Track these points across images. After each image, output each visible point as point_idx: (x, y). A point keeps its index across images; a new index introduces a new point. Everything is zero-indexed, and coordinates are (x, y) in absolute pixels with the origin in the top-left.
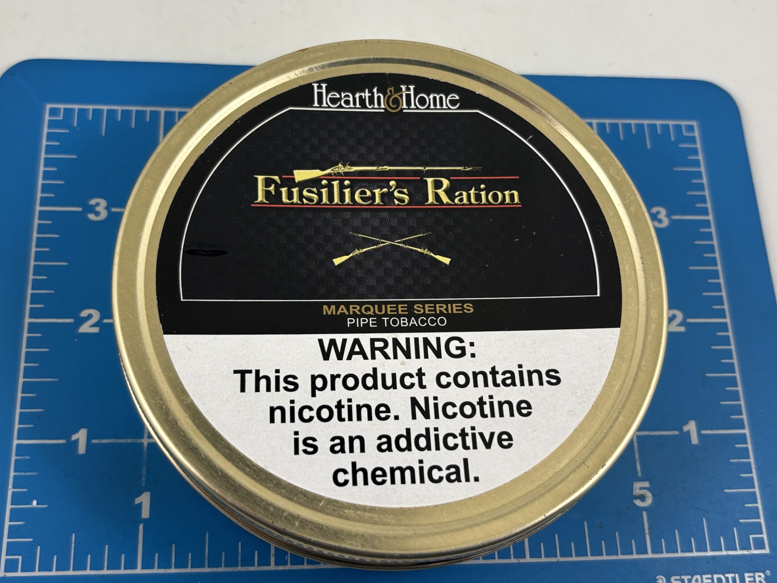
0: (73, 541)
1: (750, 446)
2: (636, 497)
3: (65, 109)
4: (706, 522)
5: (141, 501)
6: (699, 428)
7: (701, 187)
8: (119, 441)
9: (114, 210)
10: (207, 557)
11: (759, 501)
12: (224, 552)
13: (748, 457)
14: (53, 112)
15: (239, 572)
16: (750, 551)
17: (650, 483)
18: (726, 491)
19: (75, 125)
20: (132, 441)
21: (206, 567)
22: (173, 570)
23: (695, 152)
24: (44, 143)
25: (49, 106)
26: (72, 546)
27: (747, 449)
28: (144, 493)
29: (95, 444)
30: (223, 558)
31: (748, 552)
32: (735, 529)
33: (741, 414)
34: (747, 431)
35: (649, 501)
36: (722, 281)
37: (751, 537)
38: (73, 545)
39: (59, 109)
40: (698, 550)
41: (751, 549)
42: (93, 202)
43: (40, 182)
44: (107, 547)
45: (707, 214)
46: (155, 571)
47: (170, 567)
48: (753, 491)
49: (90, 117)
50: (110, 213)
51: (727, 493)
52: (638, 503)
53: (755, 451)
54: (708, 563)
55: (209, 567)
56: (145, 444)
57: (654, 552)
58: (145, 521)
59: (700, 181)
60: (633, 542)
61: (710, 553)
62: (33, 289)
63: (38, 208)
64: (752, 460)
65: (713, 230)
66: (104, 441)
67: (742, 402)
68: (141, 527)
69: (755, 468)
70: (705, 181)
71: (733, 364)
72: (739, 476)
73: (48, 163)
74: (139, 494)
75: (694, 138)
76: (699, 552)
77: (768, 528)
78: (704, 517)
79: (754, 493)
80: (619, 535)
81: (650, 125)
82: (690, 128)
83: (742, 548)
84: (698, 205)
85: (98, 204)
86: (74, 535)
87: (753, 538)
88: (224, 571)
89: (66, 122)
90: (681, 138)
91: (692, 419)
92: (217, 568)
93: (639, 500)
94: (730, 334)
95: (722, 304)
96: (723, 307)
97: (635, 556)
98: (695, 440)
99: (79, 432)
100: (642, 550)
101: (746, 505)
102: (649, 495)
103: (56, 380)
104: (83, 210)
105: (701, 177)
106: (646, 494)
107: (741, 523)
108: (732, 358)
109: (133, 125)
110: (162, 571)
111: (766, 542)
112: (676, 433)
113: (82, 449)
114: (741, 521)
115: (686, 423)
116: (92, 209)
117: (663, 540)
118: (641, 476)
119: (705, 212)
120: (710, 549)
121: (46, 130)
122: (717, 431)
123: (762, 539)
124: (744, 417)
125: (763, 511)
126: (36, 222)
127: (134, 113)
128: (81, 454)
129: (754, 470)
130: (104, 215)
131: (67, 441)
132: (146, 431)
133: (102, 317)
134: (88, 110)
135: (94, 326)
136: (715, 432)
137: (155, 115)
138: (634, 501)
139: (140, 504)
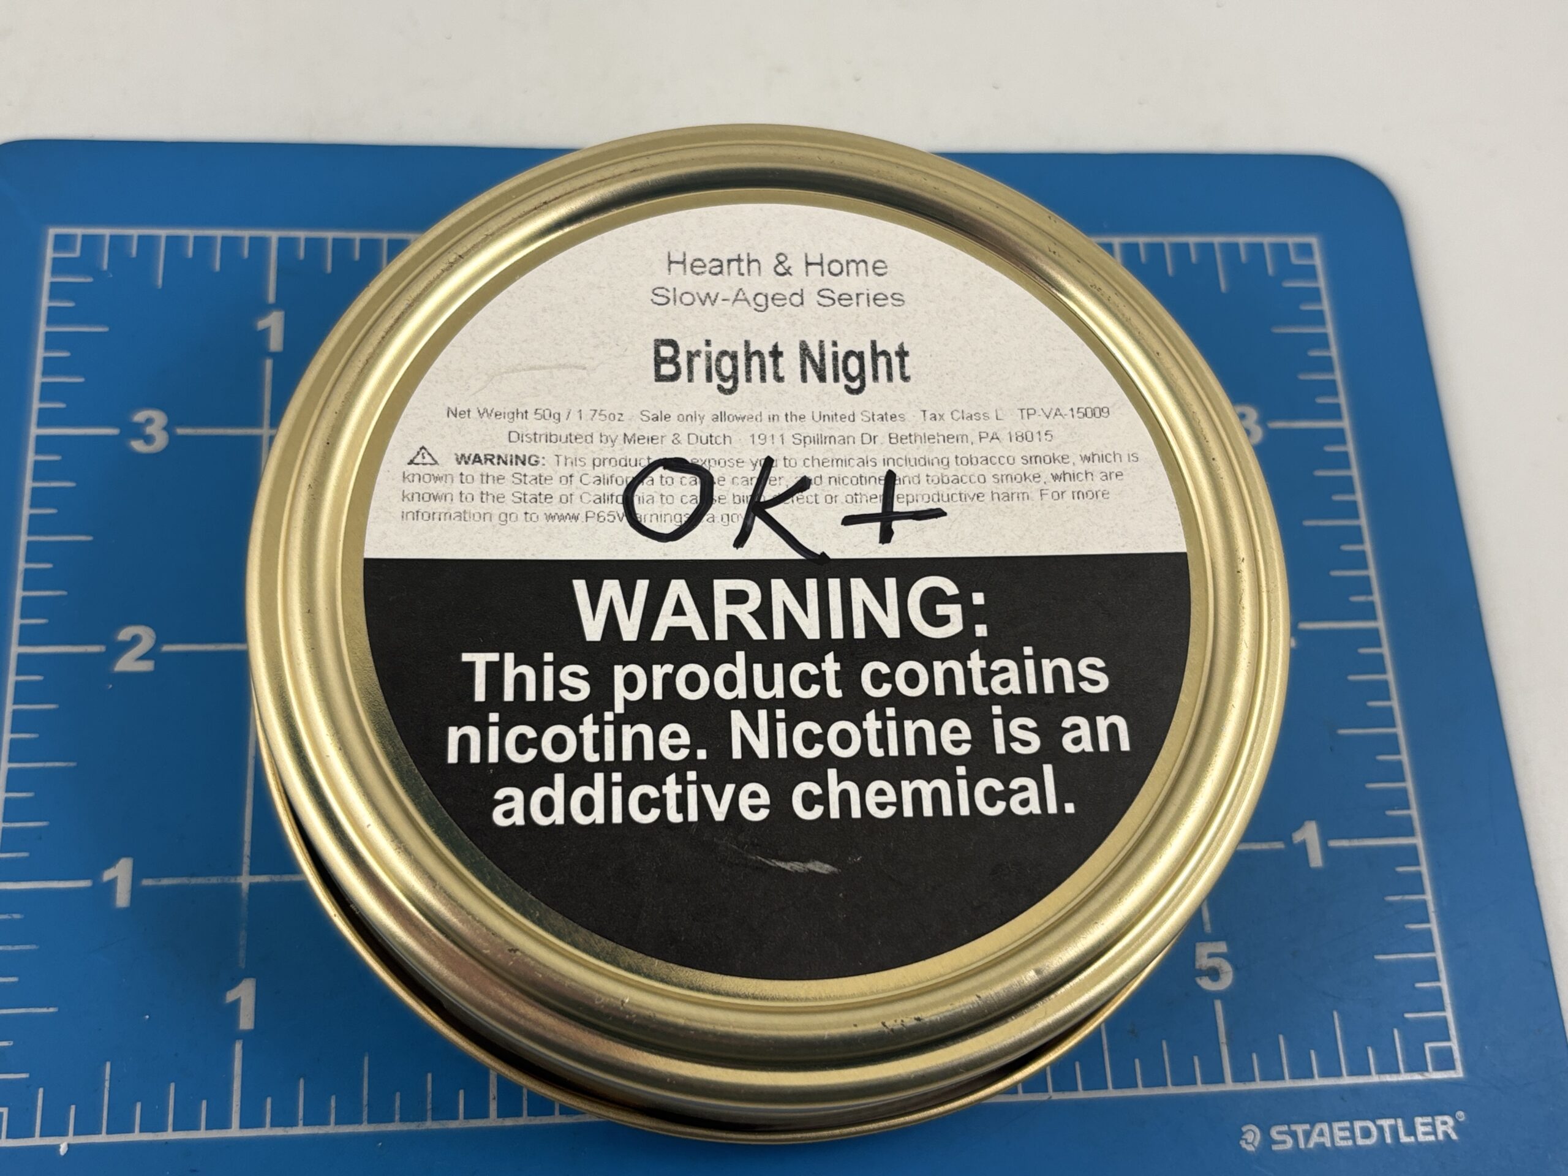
0: (107, 1077)
1: (1424, 869)
2: (1202, 973)
3: (85, 237)
4: (1339, 1020)
5: (236, 998)
6: (1325, 837)
7: (1326, 365)
8: (194, 881)
9: (180, 431)
10: (365, 1102)
11: (1443, 975)
12: (398, 1094)
13: (1423, 892)
14: (62, 242)
15: (427, 1130)
16: (1426, 1074)
17: (1229, 946)
18: (1378, 957)
19: (105, 267)
20: (219, 881)
21: (365, 1123)
22: (300, 1130)
23: (1314, 295)
24: (45, 303)
25: (52, 232)
26: (104, 1087)
27: (1419, 875)
28: (243, 981)
29: (148, 888)
30: (398, 1103)
31: (1423, 1075)
32: (1396, 1032)
33: (1408, 807)
34: (1418, 841)
35: (1227, 980)
36: (1368, 547)
37: (1428, 1046)
38: (107, 1084)
39: (73, 237)
40: (1324, 1074)
41: (1427, 1070)
42: (140, 417)
43: (38, 379)
44: (172, 1086)
45: (1338, 416)
46: (267, 1131)
47: (293, 1124)
48: (1431, 958)
49: (134, 251)
50: (173, 439)
51: (1379, 962)
52: (1206, 984)
53: (1435, 878)
54: (1342, 1099)
55: (370, 1122)
56: (245, 886)
57: (1236, 1079)
58: (245, 1036)
59: (1325, 354)
60: (1196, 1060)
61: (1347, 1080)
62: (25, 589)
63: (34, 431)
64: (1429, 897)
65: (1350, 448)
66: (166, 882)
67: (1409, 785)
68: (238, 1047)
69: (1435, 912)
70: (1334, 352)
71: (1390, 710)
72: (1404, 928)
73: (52, 341)
74: (234, 983)
75: (1313, 268)
76: (1324, 1079)
77: (1461, 1029)
78: (1337, 1009)
79: (1434, 962)
80: (1168, 1046)
81: (1224, 246)
82: (1305, 250)
83: (1410, 1069)
84: (1321, 400)
85: (149, 421)
86: (108, 1065)
87: (1432, 1050)
88: (398, 1129)
89: (86, 263)
90: (1287, 269)
91: (1311, 819)
92: (386, 1125)
93: (1207, 978)
94: (1386, 650)
95: (1370, 592)
96: (1370, 598)
97: (1200, 1088)
98: (1316, 859)
99: (117, 866)
100: (1214, 1075)
101: (1418, 985)
102: (1226, 967)
103: (72, 764)
104: (121, 432)
105: (1326, 345)
106: (1221, 967)
107: (1407, 1019)
108: (1389, 698)
109: (217, 267)
110: (279, 1132)
111: (1457, 1055)
112: (1279, 845)
113: (122, 899)
114: (1407, 1015)
115: (1299, 826)
116: (139, 432)
117: (1254, 1056)
118: (1210, 932)
119: (1334, 412)
120: (1347, 1072)
121: (47, 278)
122: (1360, 840)
123: (1450, 1050)
124: (1414, 812)
125: (1451, 995)
126: (31, 457)
127: (219, 241)
128: (121, 908)
129: (1433, 916)
130: (161, 441)
131: (94, 883)
132: (246, 861)
133: (159, 641)
134: (129, 238)
135: (143, 658)
136: (1356, 843)
137: (259, 244)
138: (1198, 980)
139: (236, 1003)
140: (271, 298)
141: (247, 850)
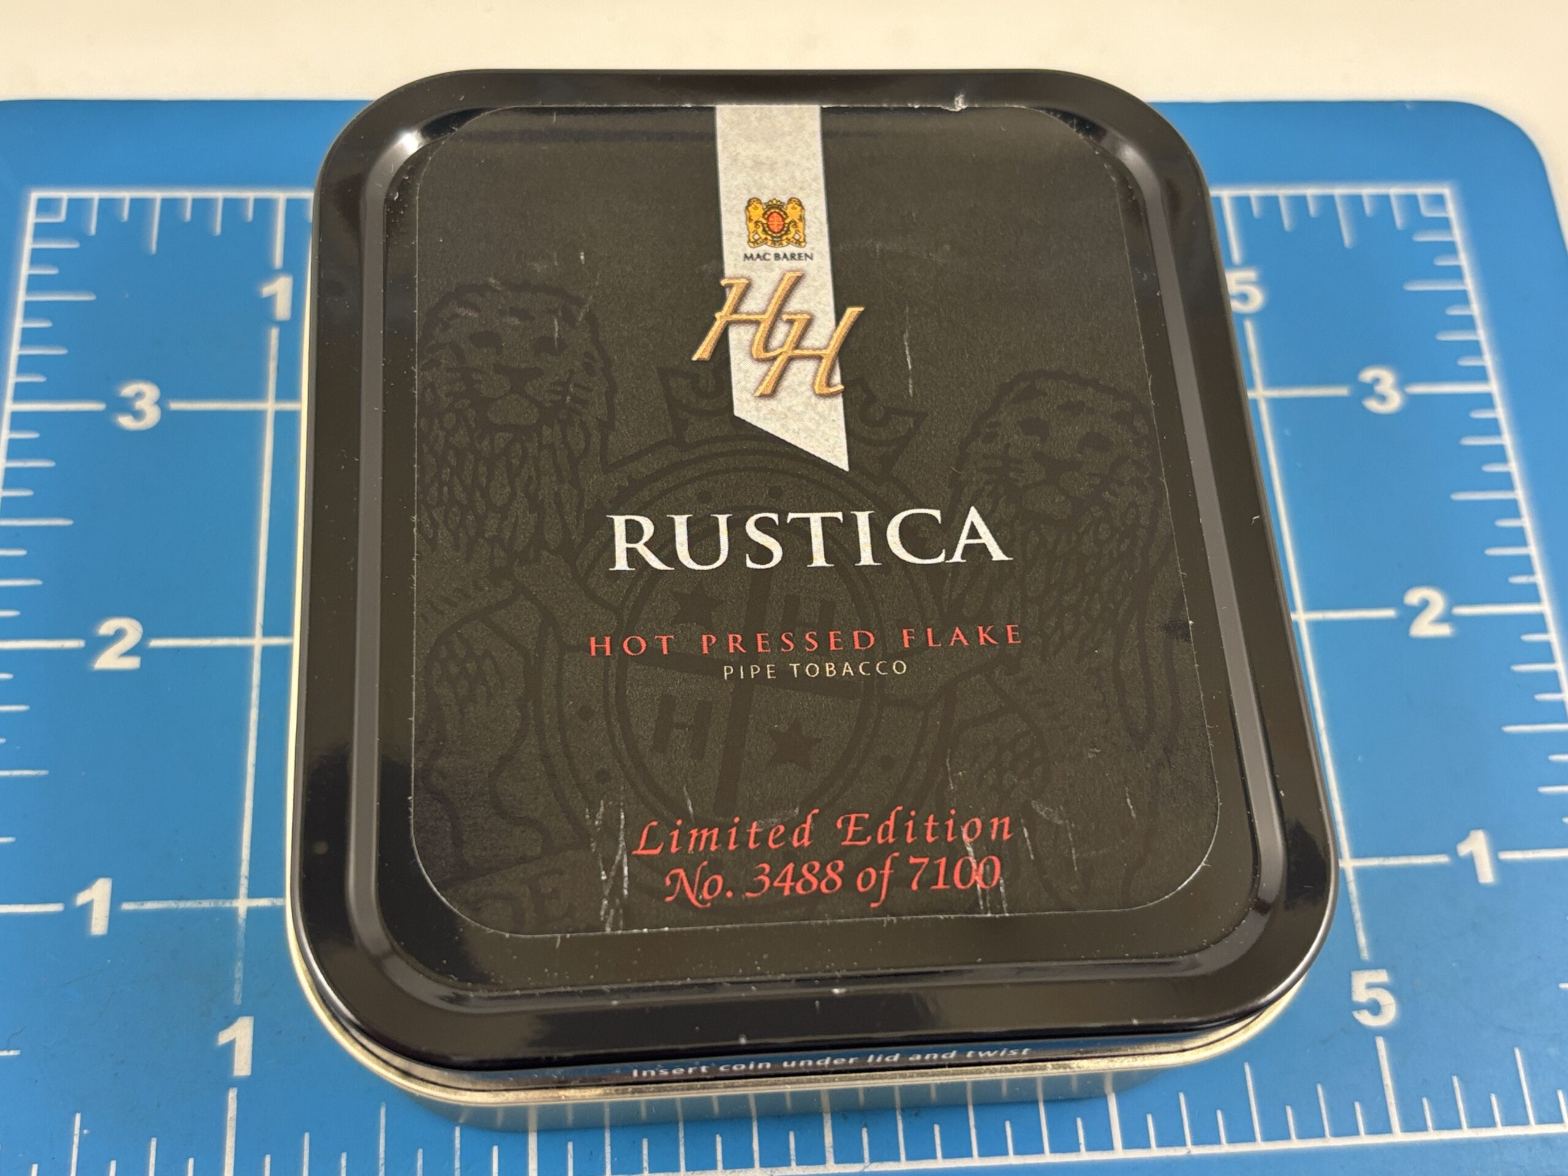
0: (77, 1131)
2: (1360, 1007)
3: (71, 201)
4: (1521, 1056)
5: (232, 1038)
6: (1495, 848)
7: (1468, 323)
8: (183, 905)
9: (175, 406)
10: (382, 1161)
12: (420, 1151)
14: (45, 206)
17: (1391, 974)
18: (1563, 986)
19: (93, 230)
20: (212, 905)
23: (1450, 249)
24: (25, 270)
25: (35, 195)
26: (73, 1142)
28: (239, 1020)
29: (129, 913)
30: (420, 1163)
35: (1389, 1015)
36: (1527, 522)
38: (77, 1140)
39: (59, 200)
40: (1508, 1122)
42: (128, 390)
43: (15, 350)
44: (154, 1142)
45: (1485, 379)
49: (125, 215)
50: (166, 414)
51: (1564, 991)
54: (1532, 1150)
56: (242, 912)
57: (1406, 1129)
58: (241, 1084)
59: (1465, 312)
60: (1357, 1106)
61: (1534, 1129)
63: (9, 407)
65: (1501, 413)
66: (150, 906)
68: (232, 1094)
70: (1476, 310)
71: (1562, 703)
73: (31, 310)
74: (228, 1022)
75: (1446, 220)
76: (1509, 1128)
78: (1519, 1046)
80: (1324, 1091)
81: (1347, 198)
82: (1438, 201)
84: (1464, 362)
85: (139, 395)
86: (78, 1117)
89: (72, 228)
90: (1418, 223)
91: (1478, 828)
93: (1367, 1012)
94: (1553, 637)
95: (1530, 572)
96: (1532, 580)
97: (1364, 1140)
98: (1486, 874)
99: (94, 887)
100: (1380, 1124)
102: (1387, 1000)
103: (43, 773)
104: (107, 408)
105: (1467, 303)
106: (1382, 1000)
108: (1560, 692)
109: (218, 230)
112: (1443, 859)
113: (99, 925)
115: (1464, 836)
116: (126, 406)
118: (1367, 958)
119: (1480, 375)
120: (1535, 1120)
121: (28, 244)
122: (1537, 851)
126: (5, 435)
127: (220, 203)
128: (96, 936)
130: (152, 416)
131: (66, 907)
132: (244, 883)
133: (147, 635)
134: (120, 201)
135: (129, 653)
136: (1530, 855)
137: (265, 207)
138: (1356, 1014)
139: (231, 1045)
140: (278, 260)
141: (245, 869)
